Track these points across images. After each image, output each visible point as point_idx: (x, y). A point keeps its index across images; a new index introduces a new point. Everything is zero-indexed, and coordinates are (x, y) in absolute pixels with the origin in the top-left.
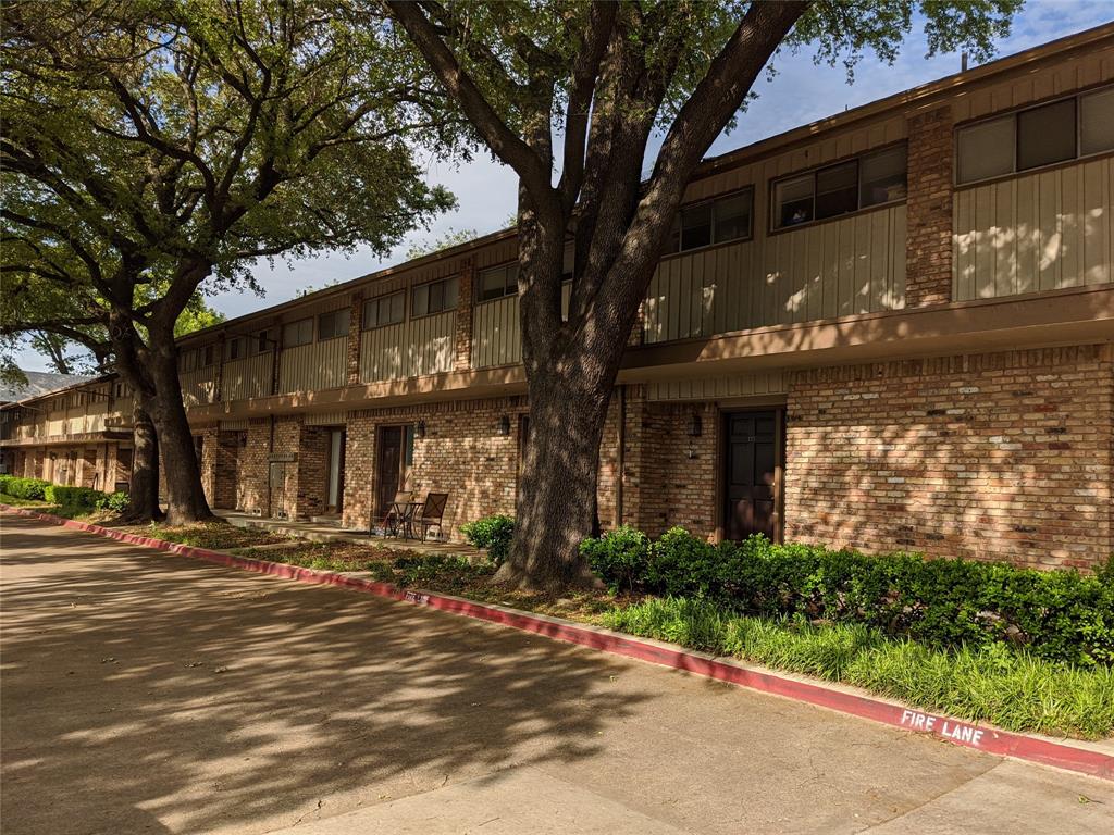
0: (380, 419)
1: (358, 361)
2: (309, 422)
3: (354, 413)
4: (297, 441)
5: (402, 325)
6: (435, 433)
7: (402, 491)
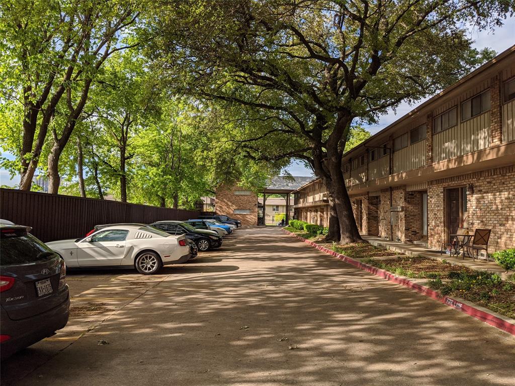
0: (446, 184)
1: (432, 152)
2: (409, 189)
3: (431, 183)
4: (403, 200)
5: (456, 127)
6: (480, 191)
7: (462, 227)
